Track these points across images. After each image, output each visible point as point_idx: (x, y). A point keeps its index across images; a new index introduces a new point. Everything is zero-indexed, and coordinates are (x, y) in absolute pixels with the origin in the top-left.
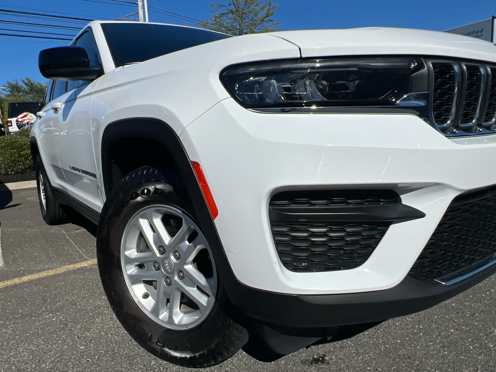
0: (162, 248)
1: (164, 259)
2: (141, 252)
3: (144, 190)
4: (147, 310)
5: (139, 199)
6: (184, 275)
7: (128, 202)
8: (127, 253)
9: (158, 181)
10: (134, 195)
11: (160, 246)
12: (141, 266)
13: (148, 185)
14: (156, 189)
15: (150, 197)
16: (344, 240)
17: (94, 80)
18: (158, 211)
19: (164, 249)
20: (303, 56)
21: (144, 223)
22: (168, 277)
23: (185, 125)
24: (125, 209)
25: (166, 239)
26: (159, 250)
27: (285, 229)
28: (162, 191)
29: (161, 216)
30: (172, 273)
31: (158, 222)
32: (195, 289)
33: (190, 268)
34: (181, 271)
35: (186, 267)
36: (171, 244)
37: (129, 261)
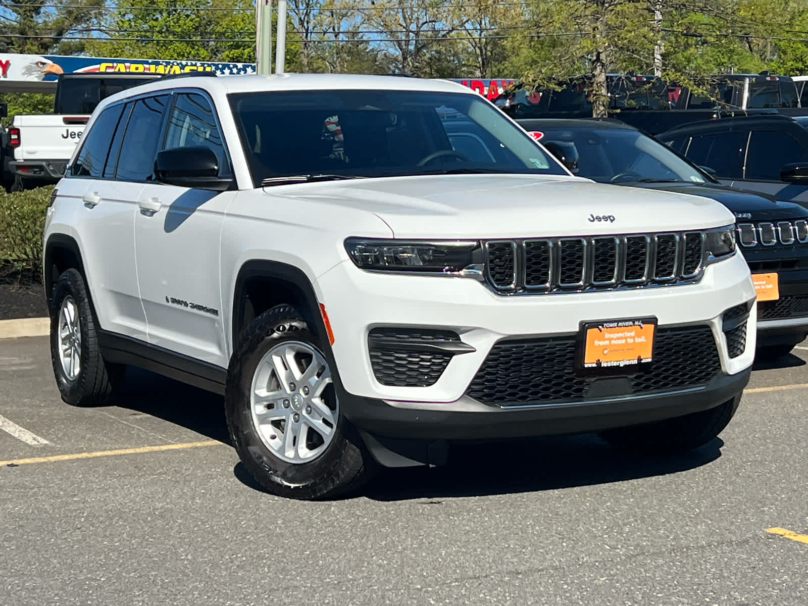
0: (293, 385)
1: (294, 395)
2: (272, 391)
3: (279, 327)
4: (274, 449)
5: (275, 335)
6: (311, 409)
7: (263, 338)
8: (257, 392)
9: (294, 319)
10: (270, 332)
11: (291, 383)
12: (270, 407)
13: (284, 323)
14: (291, 326)
15: (285, 334)
16: (430, 368)
17: (221, 192)
18: (292, 348)
19: (295, 386)
20: (395, 238)
21: (277, 360)
22: (296, 414)
23: (317, 276)
24: (259, 345)
25: (297, 375)
26: (290, 387)
27: (379, 354)
28: (296, 328)
29: (294, 353)
30: (301, 409)
31: (290, 358)
32: (321, 422)
33: (317, 402)
34: (309, 406)
35: (314, 400)
36: (302, 380)
37: (259, 400)
